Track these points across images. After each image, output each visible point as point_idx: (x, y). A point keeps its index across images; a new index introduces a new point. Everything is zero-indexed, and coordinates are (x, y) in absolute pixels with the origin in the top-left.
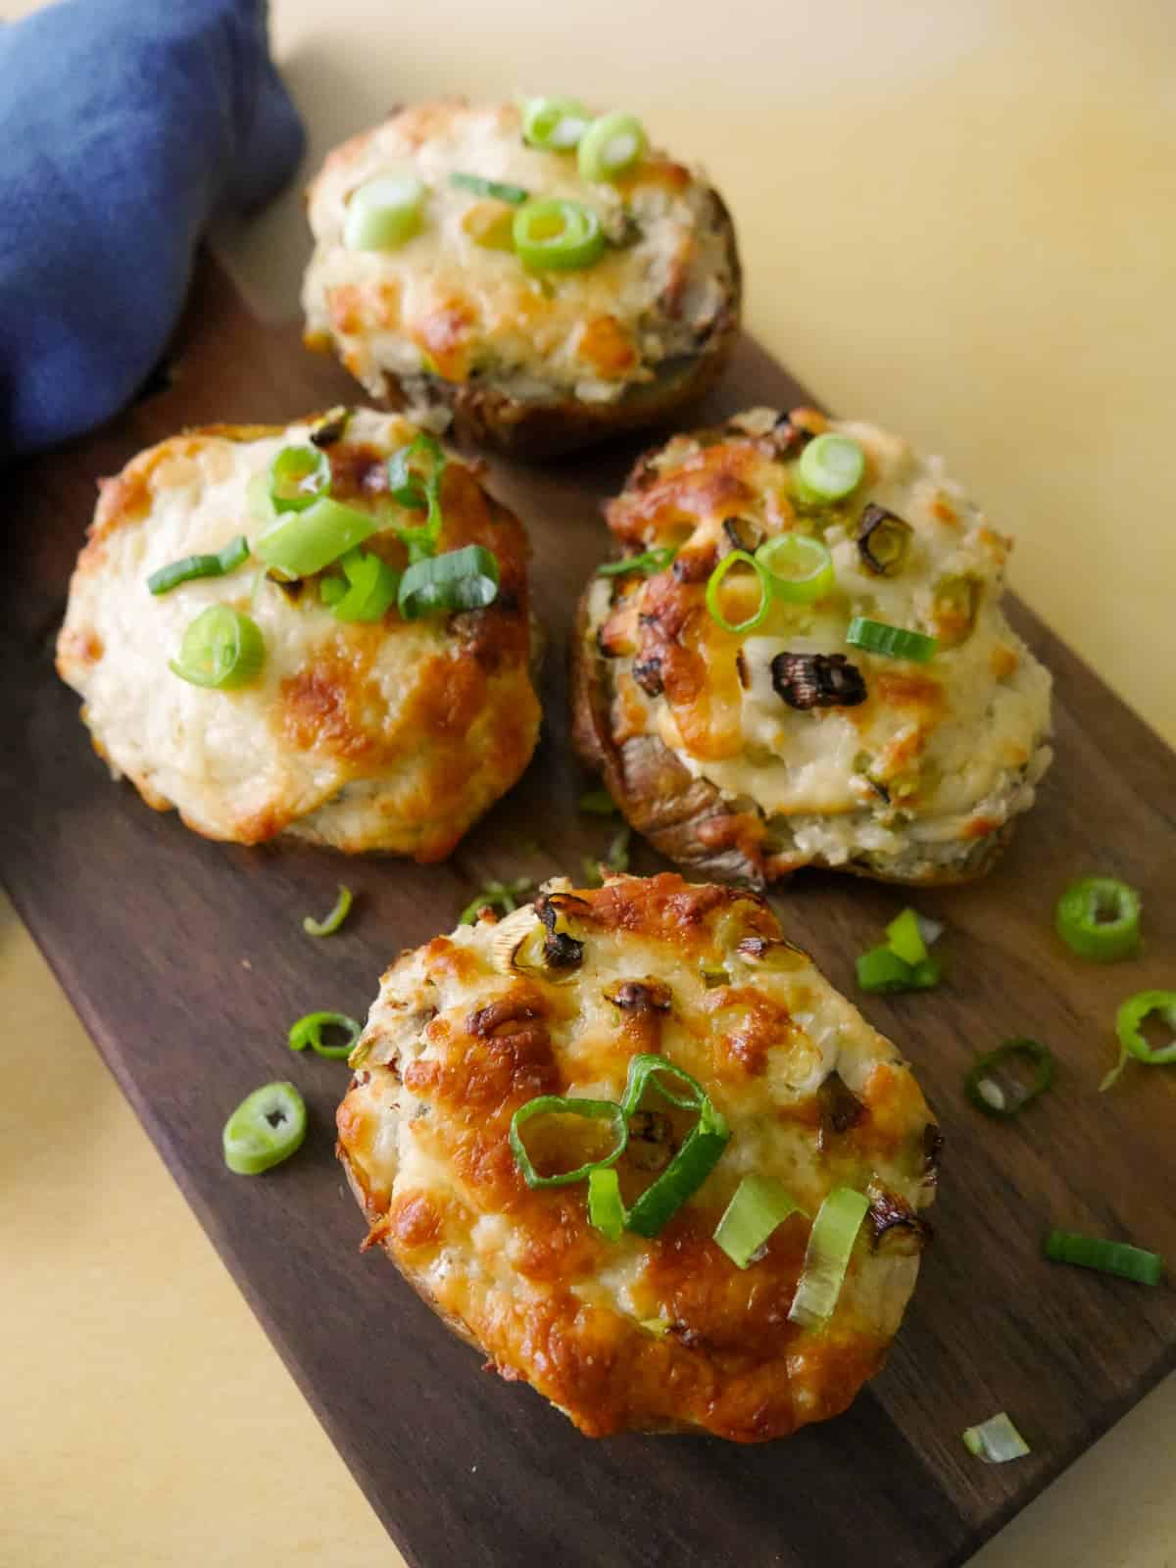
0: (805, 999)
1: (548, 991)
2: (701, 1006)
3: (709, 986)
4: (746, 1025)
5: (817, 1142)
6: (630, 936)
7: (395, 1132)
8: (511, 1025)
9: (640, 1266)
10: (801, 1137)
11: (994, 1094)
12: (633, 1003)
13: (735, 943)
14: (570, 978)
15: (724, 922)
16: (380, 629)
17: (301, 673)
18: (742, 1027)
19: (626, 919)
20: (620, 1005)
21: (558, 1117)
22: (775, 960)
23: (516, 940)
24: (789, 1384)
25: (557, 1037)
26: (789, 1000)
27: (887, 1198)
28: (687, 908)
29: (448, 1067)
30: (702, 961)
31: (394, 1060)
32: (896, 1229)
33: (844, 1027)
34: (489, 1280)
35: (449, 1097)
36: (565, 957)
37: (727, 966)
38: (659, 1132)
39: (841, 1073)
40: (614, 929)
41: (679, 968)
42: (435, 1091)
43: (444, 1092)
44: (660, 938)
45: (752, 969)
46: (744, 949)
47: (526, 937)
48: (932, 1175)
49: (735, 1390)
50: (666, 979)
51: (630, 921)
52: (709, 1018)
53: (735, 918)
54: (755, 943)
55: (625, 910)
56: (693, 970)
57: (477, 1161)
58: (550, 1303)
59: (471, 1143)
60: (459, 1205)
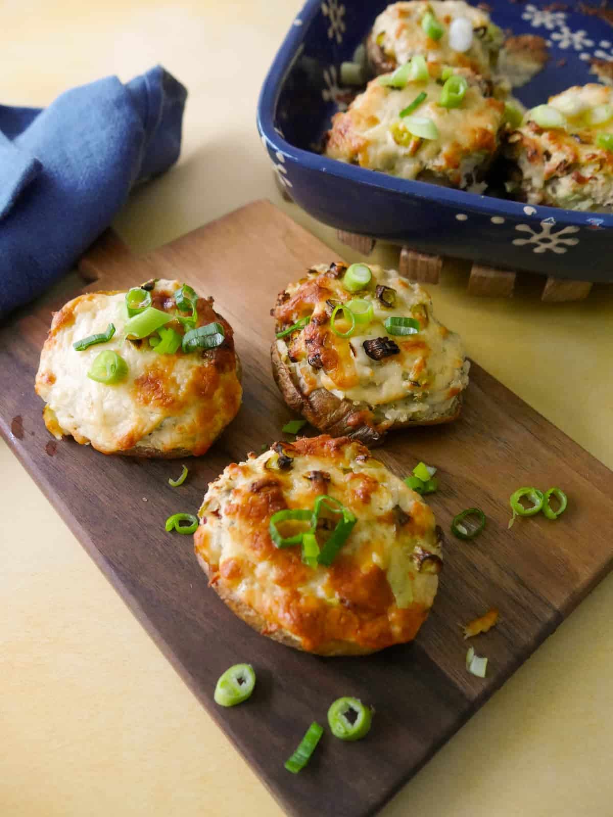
0: (383, 477)
1: (281, 477)
2: (343, 480)
3: (345, 474)
4: (361, 485)
5: (393, 529)
6: (312, 457)
7: (219, 538)
8: (267, 488)
9: (326, 578)
10: (387, 528)
11: (463, 530)
12: (315, 477)
13: (354, 458)
14: (289, 473)
15: (349, 450)
16: (175, 358)
17: (143, 375)
18: (359, 486)
19: (309, 451)
20: (311, 479)
21: (288, 521)
22: (370, 464)
23: (265, 460)
24: (389, 624)
25: (285, 494)
26: (377, 478)
27: (423, 550)
28: (334, 444)
29: (242, 505)
30: (341, 464)
31: (218, 510)
32: (428, 561)
33: (400, 488)
34: (263, 589)
35: (244, 516)
36: (286, 465)
37: (352, 466)
38: (329, 526)
39: (400, 505)
40: (305, 454)
41: (332, 468)
42: (238, 514)
43: (242, 513)
44: (324, 456)
45: (361, 467)
46: (358, 460)
47: (269, 459)
48: (440, 544)
49: (368, 626)
50: (327, 471)
51: (311, 451)
52: (346, 483)
53: (353, 448)
54: (362, 457)
55: (309, 447)
56: (338, 468)
57: (256, 540)
58: (289, 594)
59: (253, 534)
60: (248, 562)
